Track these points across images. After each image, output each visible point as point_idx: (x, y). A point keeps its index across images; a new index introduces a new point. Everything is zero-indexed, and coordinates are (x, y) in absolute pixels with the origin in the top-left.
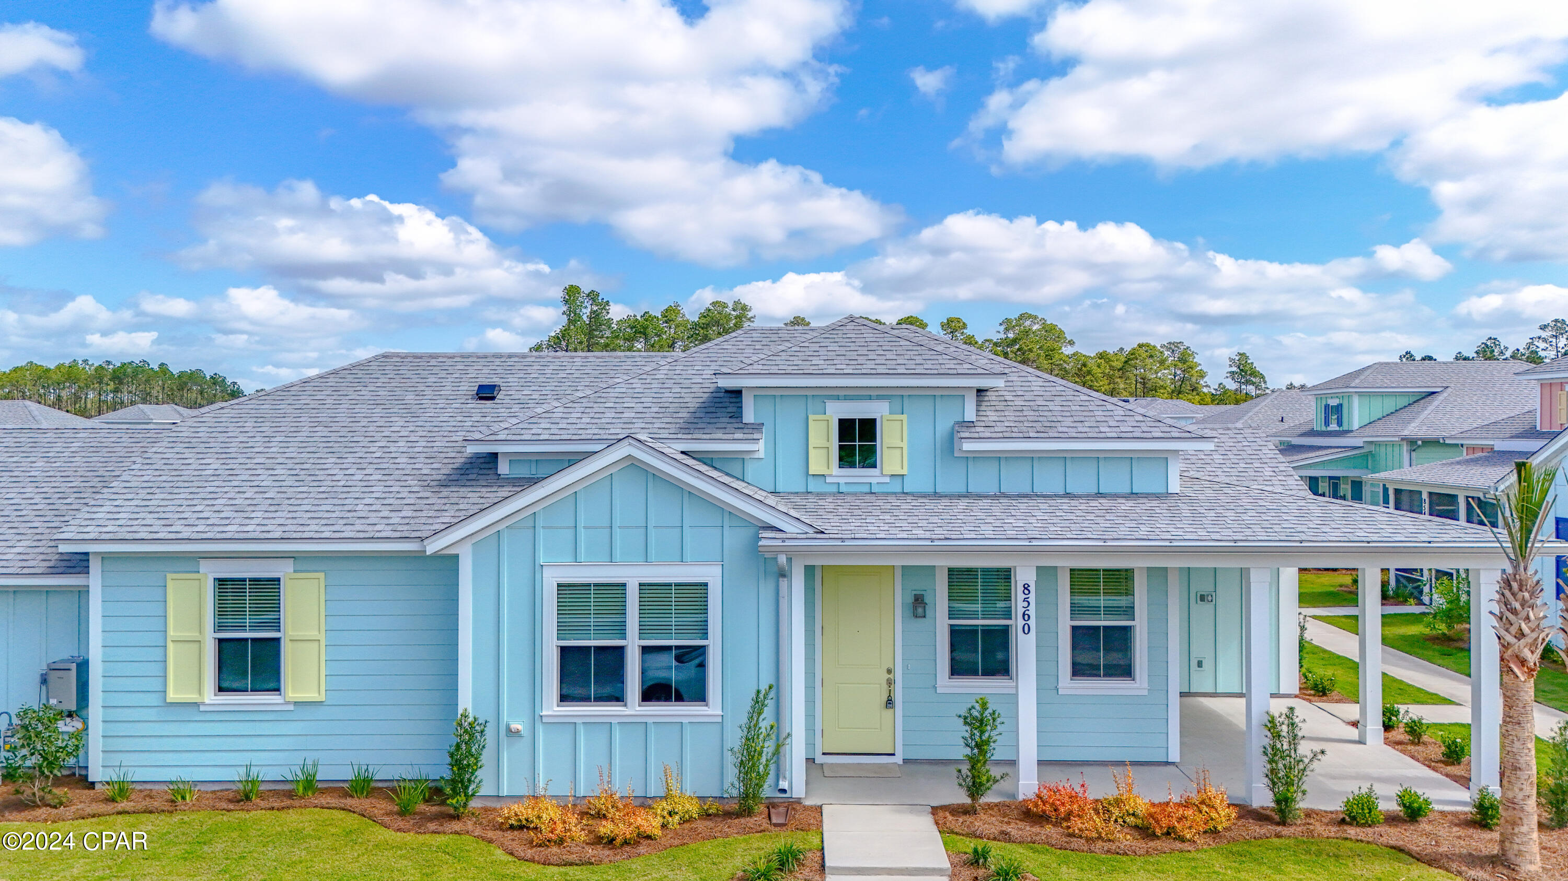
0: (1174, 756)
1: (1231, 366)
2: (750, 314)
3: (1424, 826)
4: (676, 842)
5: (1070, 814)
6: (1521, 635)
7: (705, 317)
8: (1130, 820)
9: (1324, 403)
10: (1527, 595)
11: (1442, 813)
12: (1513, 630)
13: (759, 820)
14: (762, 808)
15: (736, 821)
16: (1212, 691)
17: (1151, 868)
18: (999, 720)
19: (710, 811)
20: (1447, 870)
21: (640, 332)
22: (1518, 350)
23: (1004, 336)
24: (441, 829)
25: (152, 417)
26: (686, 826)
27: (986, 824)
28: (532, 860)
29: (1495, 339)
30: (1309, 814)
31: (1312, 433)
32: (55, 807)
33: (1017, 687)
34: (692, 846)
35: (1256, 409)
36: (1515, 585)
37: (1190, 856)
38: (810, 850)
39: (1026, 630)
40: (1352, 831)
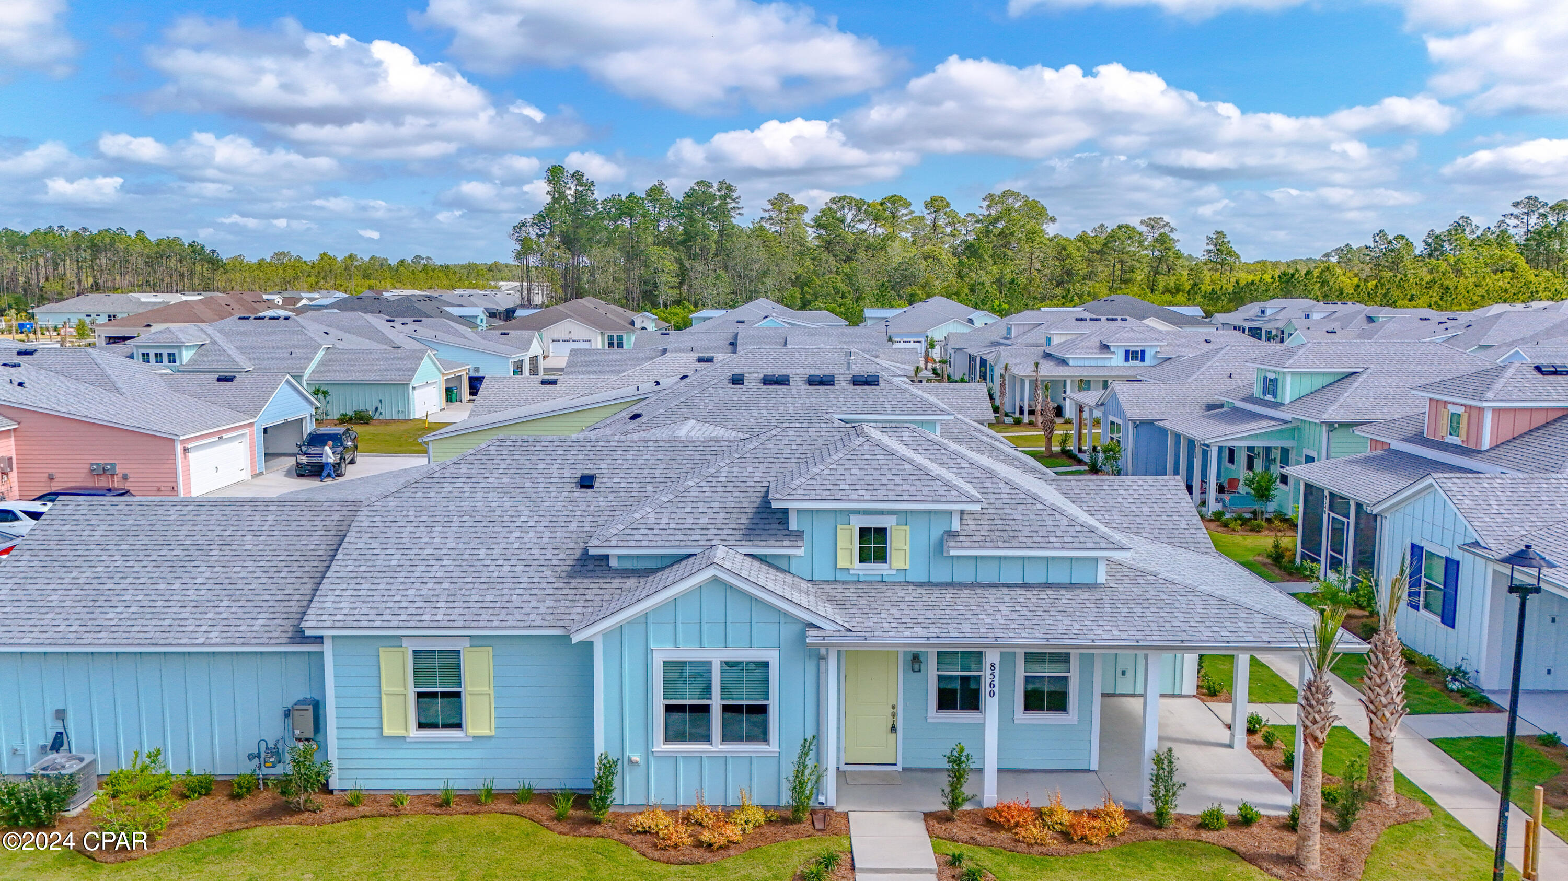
0: (1095, 766)
1: (1208, 244)
2: (735, 195)
3: (1255, 829)
4: (753, 845)
5: (1017, 825)
6: (1315, 722)
7: (689, 196)
8: (1058, 827)
9: (1263, 375)
10: (1320, 696)
11: (1269, 818)
12: (1311, 718)
13: (806, 826)
14: (807, 815)
15: (791, 827)
16: (1132, 692)
17: (1068, 866)
18: (971, 761)
19: (773, 819)
20: (1261, 868)
21: (626, 213)
22: (1489, 228)
23: (986, 213)
24: (590, 833)
25: (183, 340)
26: (757, 830)
27: (960, 829)
28: (659, 860)
29: (1467, 218)
30: (1180, 818)
31: (1251, 399)
32: (314, 812)
33: (984, 718)
34: (764, 848)
35: (1209, 364)
36: (1313, 689)
37: (1095, 856)
38: (843, 852)
39: (992, 694)
40: (1205, 835)
